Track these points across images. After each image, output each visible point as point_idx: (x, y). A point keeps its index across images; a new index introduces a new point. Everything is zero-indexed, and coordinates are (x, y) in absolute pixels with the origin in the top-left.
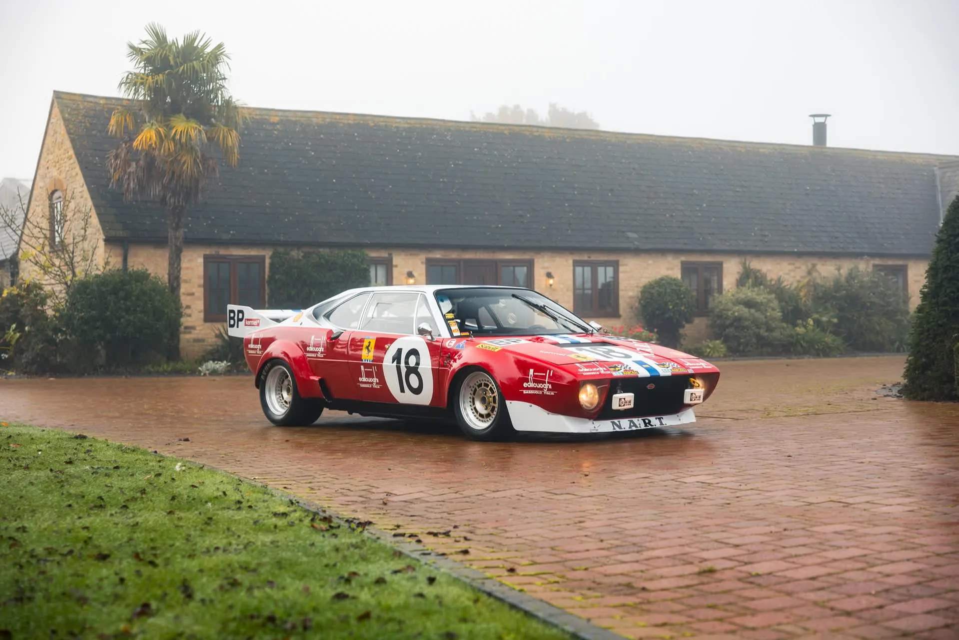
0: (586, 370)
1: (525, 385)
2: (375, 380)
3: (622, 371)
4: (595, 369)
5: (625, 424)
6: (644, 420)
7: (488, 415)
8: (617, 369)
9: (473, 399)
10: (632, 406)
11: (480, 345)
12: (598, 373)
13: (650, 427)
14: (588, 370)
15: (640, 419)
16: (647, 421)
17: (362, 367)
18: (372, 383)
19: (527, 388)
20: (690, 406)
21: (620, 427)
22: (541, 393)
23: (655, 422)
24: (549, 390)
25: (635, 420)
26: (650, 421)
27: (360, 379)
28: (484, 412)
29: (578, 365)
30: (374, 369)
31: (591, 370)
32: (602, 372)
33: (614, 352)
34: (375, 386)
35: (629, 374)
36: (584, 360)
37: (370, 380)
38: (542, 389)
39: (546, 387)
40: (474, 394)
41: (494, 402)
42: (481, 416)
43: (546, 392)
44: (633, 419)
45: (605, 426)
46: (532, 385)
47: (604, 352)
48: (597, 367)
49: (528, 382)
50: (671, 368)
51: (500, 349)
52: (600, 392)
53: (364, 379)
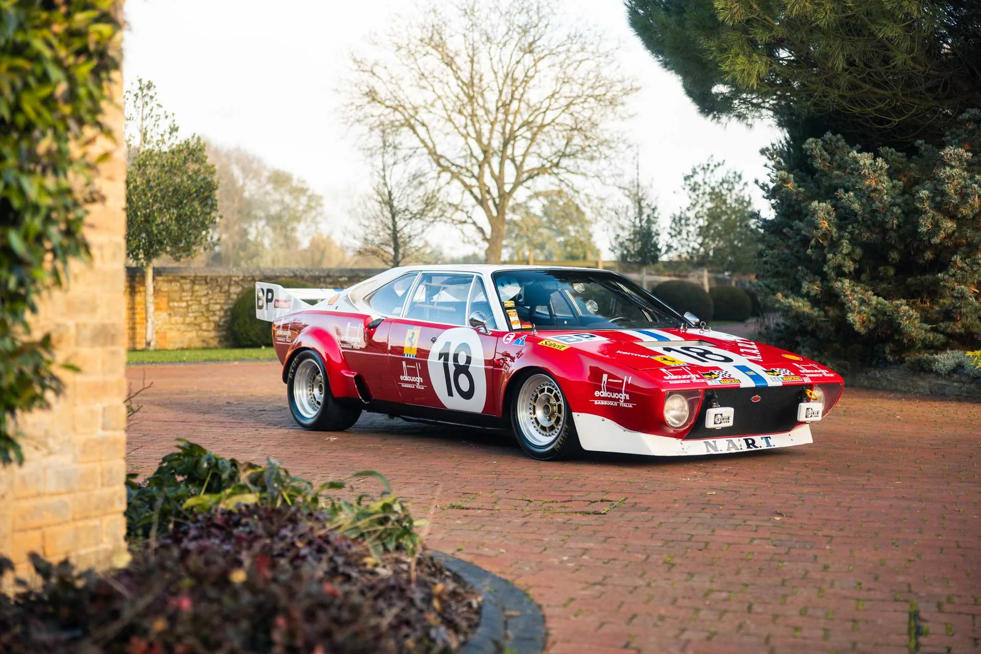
0: (673, 377)
1: (597, 394)
2: (419, 379)
3: (720, 379)
4: (684, 377)
5: (722, 446)
6: (746, 440)
7: (552, 428)
8: (713, 376)
9: (534, 407)
10: (731, 424)
11: (543, 342)
12: (688, 381)
13: (754, 449)
14: (676, 377)
15: (742, 439)
16: (750, 442)
17: (404, 363)
18: (415, 383)
19: (600, 398)
20: (804, 423)
21: (715, 448)
22: (616, 404)
23: (760, 442)
24: (626, 401)
25: (735, 440)
26: (754, 441)
27: (402, 378)
28: (546, 424)
29: (663, 370)
30: (418, 366)
31: (680, 377)
32: (695, 380)
33: (711, 353)
34: (419, 387)
35: (728, 383)
36: (673, 365)
37: (413, 379)
38: (618, 400)
39: (623, 398)
40: (535, 401)
41: (560, 412)
42: (543, 428)
43: (622, 404)
44: (733, 439)
45: (696, 447)
46: (605, 394)
47: (698, 353)
48: (688, 374)
49: (600, 390)
50: (782, 375)
51: (567, 347)
52: (691, 404)
53: (405, 378)
